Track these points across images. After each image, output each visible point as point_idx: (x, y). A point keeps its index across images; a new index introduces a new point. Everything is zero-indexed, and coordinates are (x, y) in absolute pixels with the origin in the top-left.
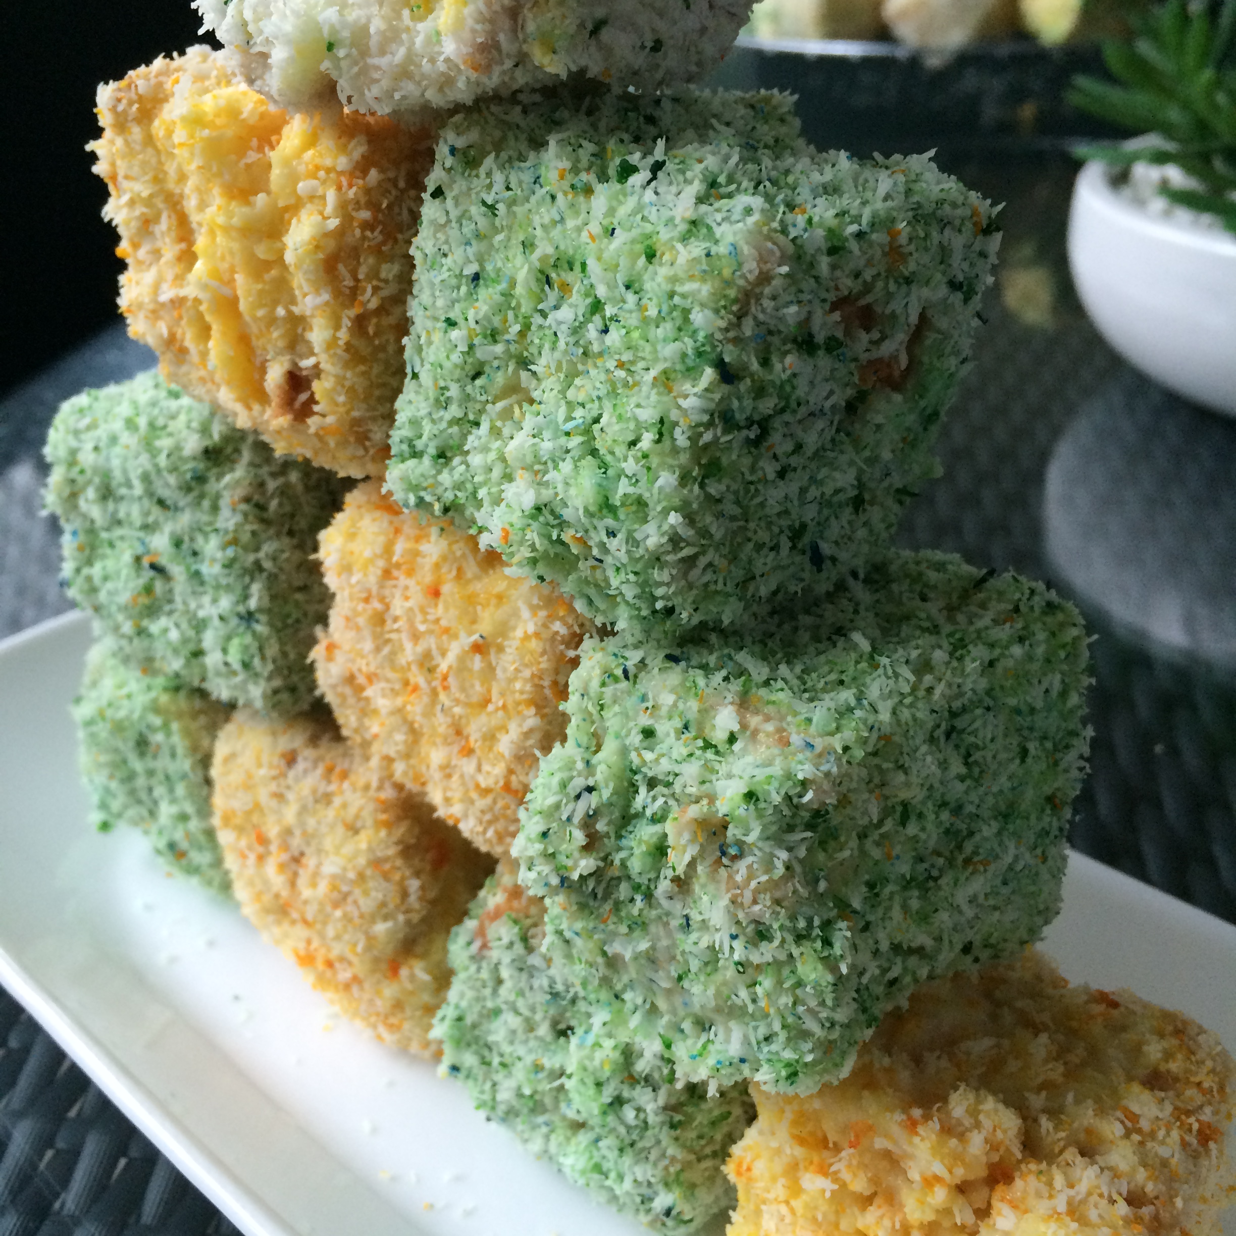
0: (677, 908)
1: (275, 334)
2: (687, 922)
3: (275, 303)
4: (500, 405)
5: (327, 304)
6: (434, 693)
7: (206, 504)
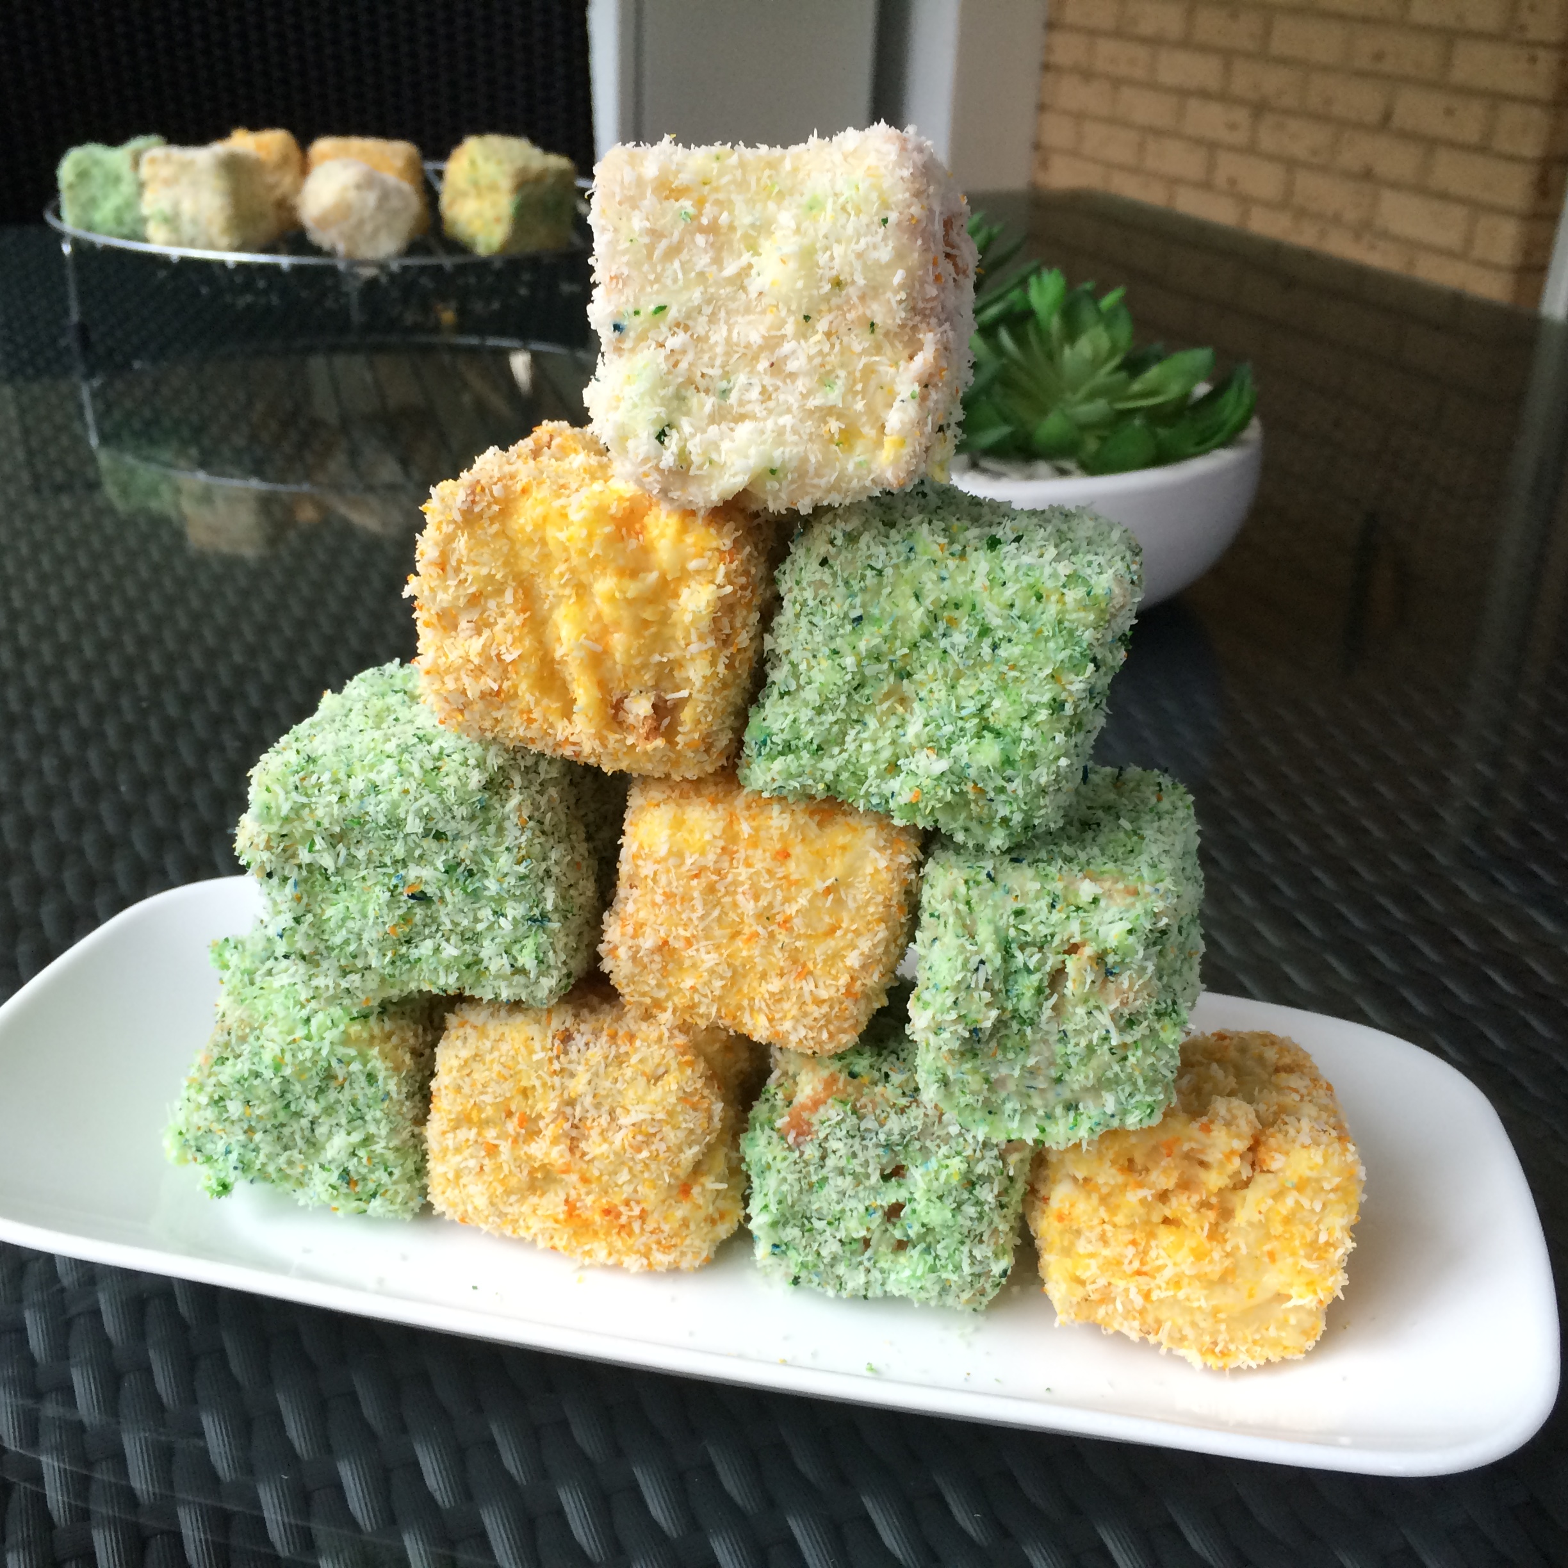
0: (1054, 1028)
1: (646, 677)
2: (1064, 1037)
3: (651, 652)
4: (885, 706)
5: (711, 648)
6: (772, 935)
7: (492, 829)
